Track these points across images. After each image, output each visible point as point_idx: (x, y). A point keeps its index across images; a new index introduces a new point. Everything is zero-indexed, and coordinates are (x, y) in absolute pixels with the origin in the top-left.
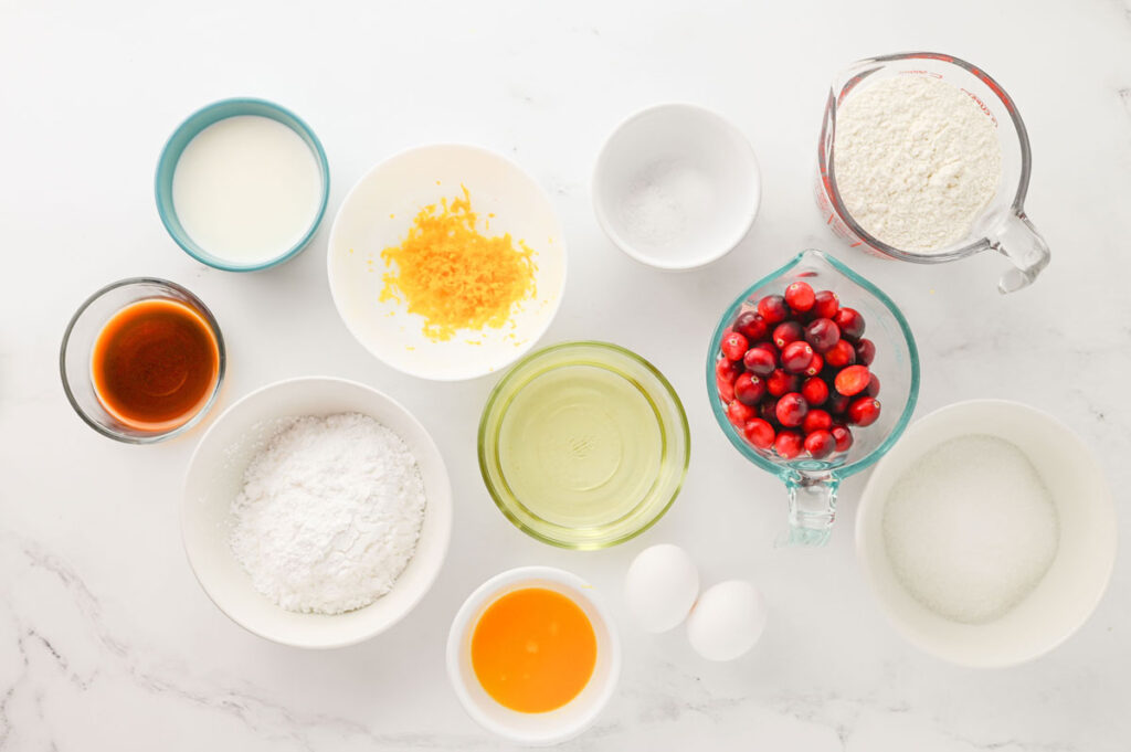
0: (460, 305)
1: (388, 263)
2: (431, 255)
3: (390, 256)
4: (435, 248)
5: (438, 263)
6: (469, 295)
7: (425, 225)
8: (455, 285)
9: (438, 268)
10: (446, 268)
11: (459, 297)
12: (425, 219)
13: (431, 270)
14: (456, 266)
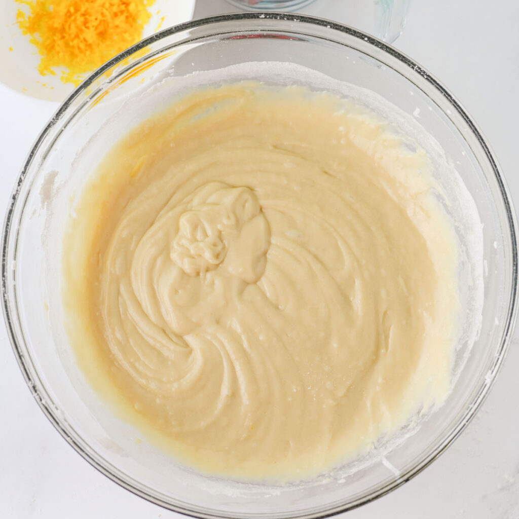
0: (120, 21)
1: (52, 73)
2: (63, 30)
3: (46, 68)
4: (57, 24)
5: (73, 26)
6: (115, 9)
7: (33, 27)
8: (100, 17)
9: (77, 27)
10: (80, 20)
11: (112, 19)
12: (27, 25)
13: (77, 36)
14: (83, 10)
